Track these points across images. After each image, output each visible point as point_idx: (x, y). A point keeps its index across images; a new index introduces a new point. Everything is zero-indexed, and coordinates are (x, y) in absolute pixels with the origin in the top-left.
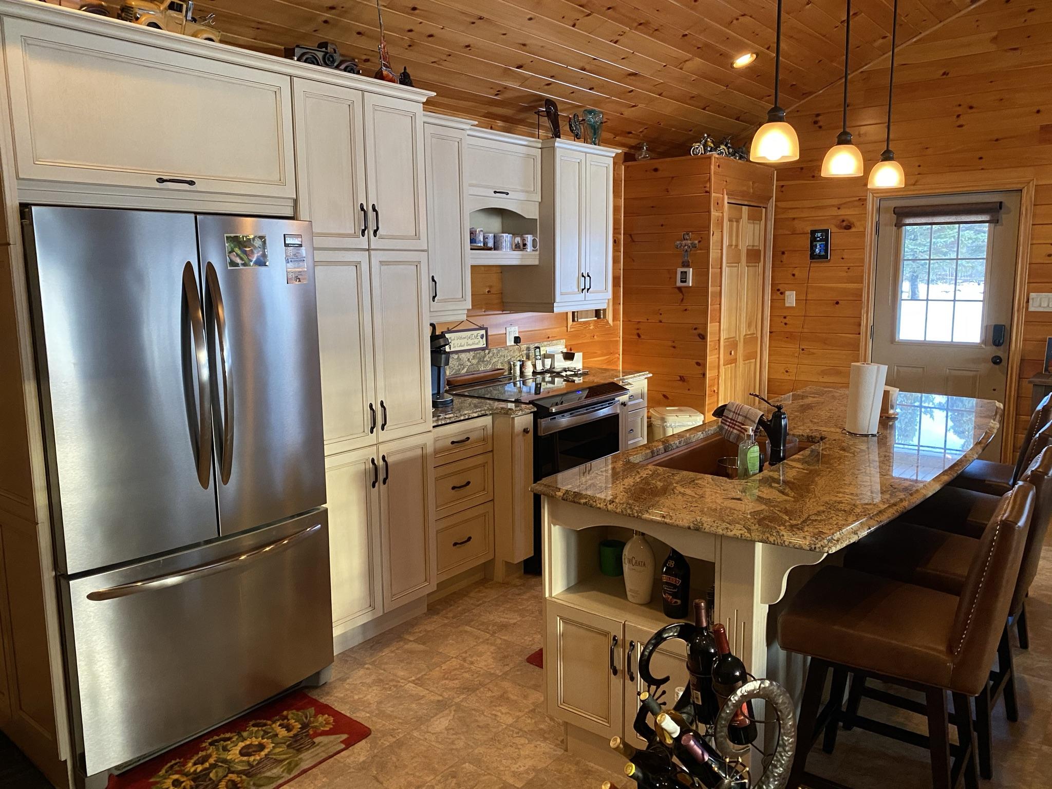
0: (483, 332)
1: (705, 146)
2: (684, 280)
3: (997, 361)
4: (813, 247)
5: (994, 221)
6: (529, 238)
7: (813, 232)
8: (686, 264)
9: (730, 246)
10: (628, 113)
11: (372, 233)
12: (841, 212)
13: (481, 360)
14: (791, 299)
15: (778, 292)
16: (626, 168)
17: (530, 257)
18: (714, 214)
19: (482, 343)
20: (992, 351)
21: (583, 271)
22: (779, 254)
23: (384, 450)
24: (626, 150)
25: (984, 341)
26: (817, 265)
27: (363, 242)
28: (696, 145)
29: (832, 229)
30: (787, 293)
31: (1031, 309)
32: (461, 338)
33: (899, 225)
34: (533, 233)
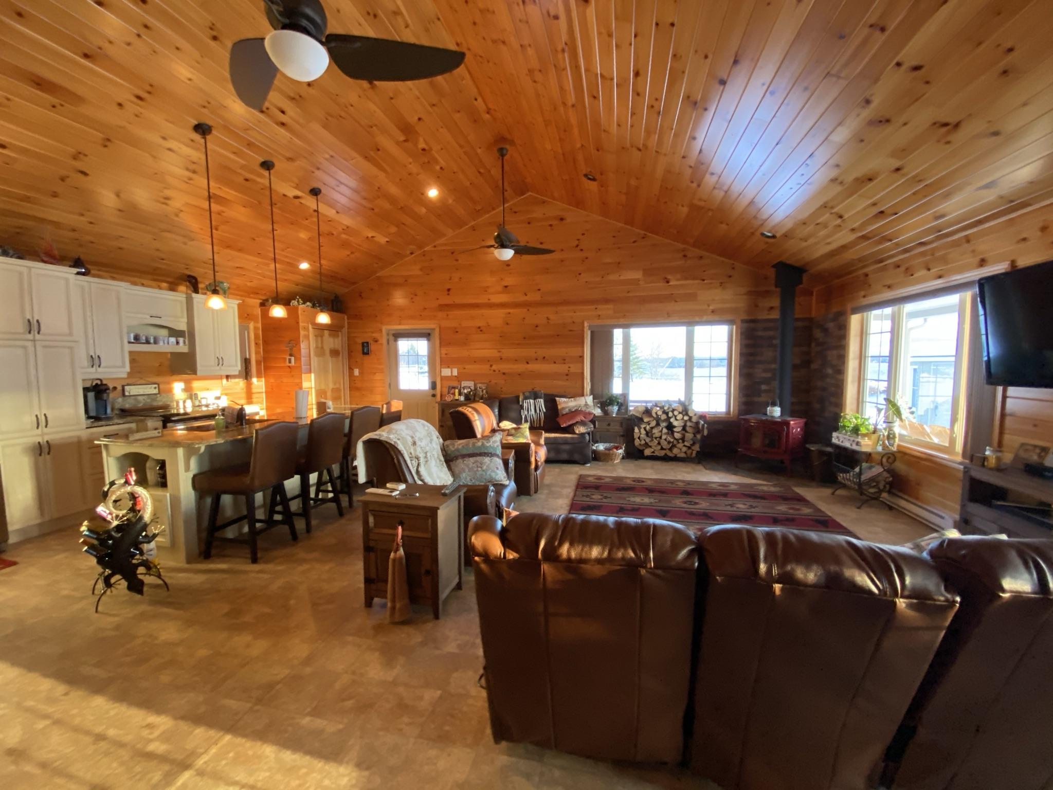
0: (156, 386)
1: (298, 302)
2: (290, 362)
3: (434, 396)
4: (363, 350)
5: (429, 340)
6: (181, 340)
7: (363, 343)
8: (291, 355)
9: (317, 347)
10: (249, 284)
11: (36, 332)
12: (374, 335)
13: (155, 400)
14: (356, 372)
15: (351, 369)
16: (261, 310)
17: (183, 348)
18: (302, 333)
19: (156, 391)
20: (432, 392)
21: (218, 356)
22: (350, 352)
23: (46, 438)
24: (261, 301)
25: (429, 389)
26: (366, 357)
27: (30, 337)
28: (293, 301)
29: (371, 342)
30: (355, 370)
31: (442, 375)
32: (138, 388)
33: (396, 341)
34: (184, 336)
